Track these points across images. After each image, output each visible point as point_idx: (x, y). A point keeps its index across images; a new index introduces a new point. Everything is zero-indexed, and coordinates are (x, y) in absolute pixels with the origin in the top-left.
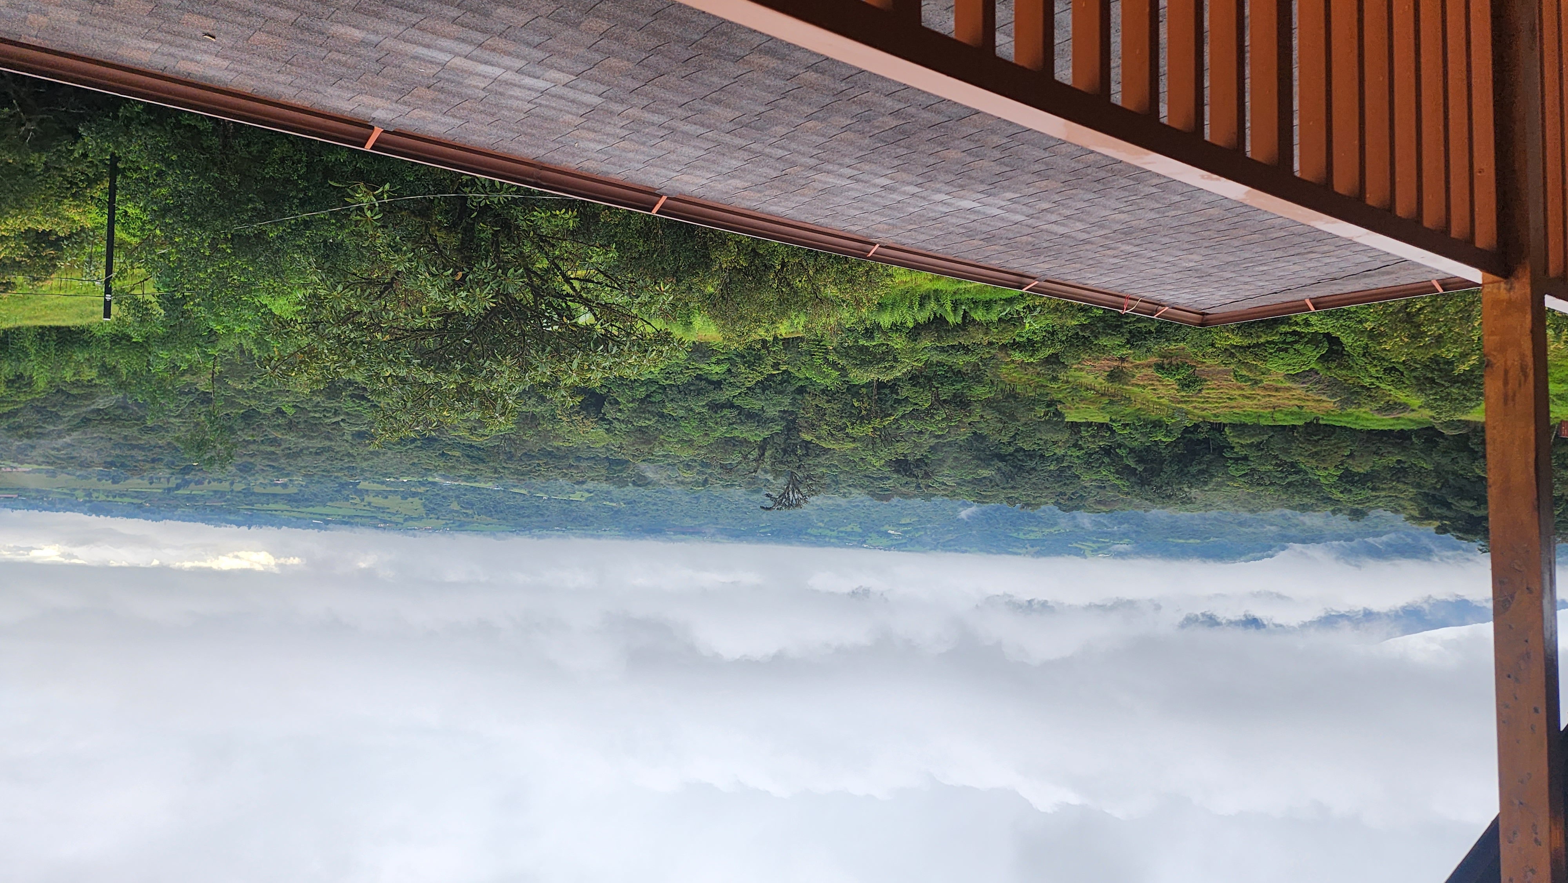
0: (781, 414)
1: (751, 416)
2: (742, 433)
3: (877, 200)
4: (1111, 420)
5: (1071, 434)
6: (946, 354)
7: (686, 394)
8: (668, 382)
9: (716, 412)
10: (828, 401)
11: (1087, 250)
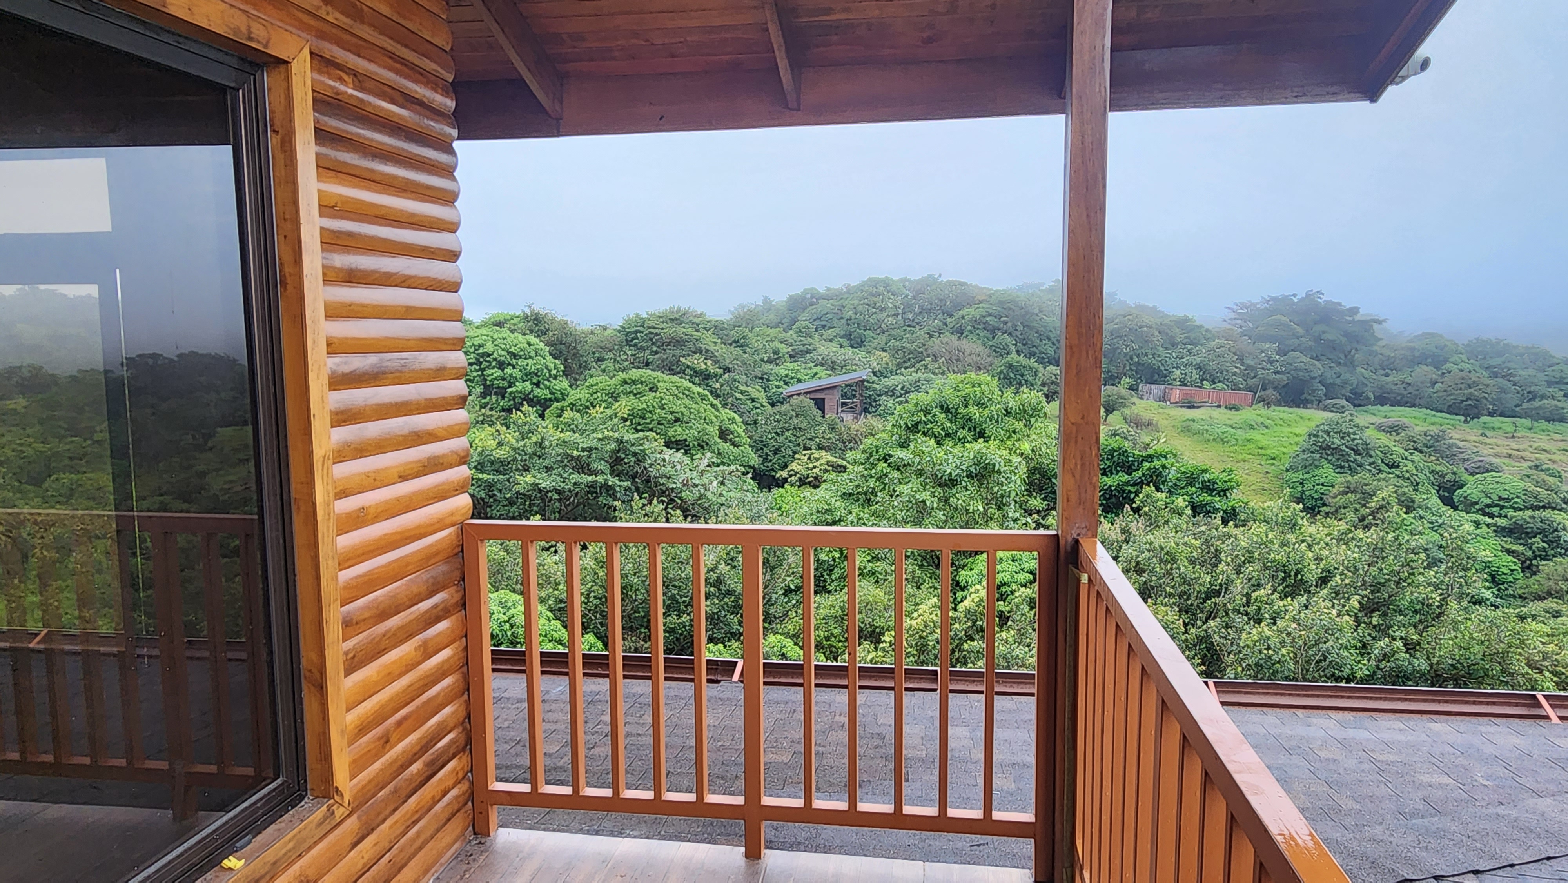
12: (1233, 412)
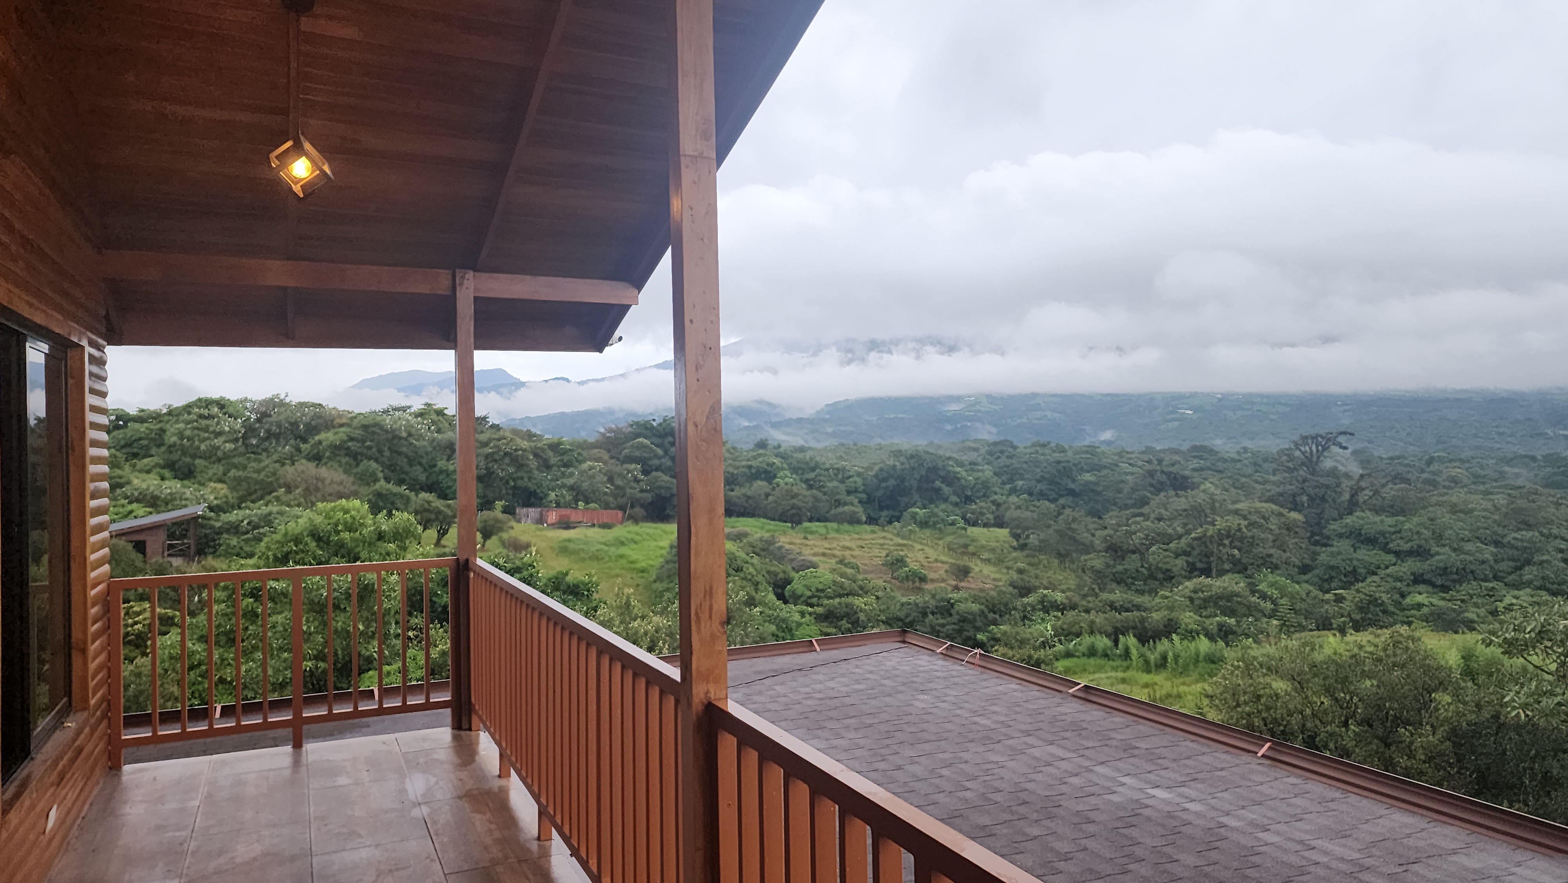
0: (1330, 542)
1: (1371, 541)
2: (1382, 521)
3: (1271, 814)
4: (965, 529)
5: (1003, 516)
6: (1135, 602)
7: (1464, 569)
8: (1490, 585)
9: (1420, 546)
10: (1270, 556)
11: (1024, 723)
12: (607, 531)
